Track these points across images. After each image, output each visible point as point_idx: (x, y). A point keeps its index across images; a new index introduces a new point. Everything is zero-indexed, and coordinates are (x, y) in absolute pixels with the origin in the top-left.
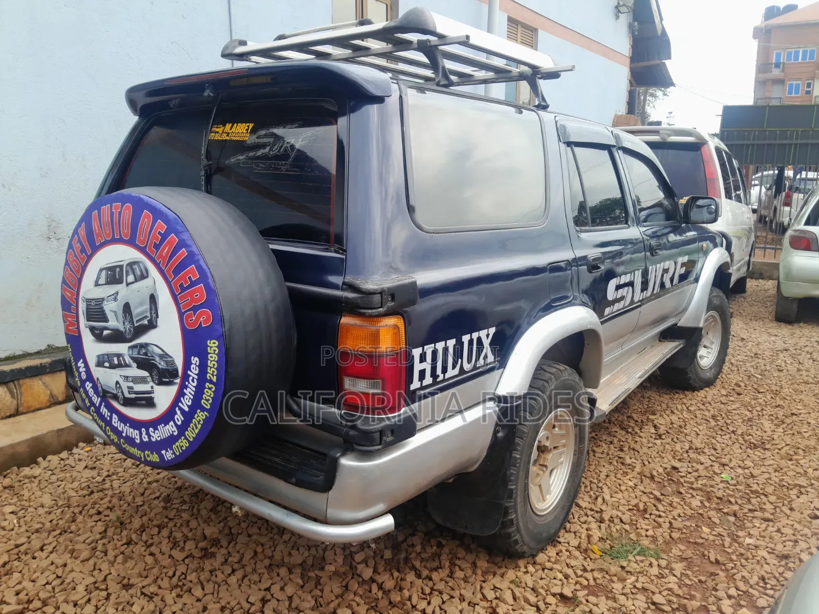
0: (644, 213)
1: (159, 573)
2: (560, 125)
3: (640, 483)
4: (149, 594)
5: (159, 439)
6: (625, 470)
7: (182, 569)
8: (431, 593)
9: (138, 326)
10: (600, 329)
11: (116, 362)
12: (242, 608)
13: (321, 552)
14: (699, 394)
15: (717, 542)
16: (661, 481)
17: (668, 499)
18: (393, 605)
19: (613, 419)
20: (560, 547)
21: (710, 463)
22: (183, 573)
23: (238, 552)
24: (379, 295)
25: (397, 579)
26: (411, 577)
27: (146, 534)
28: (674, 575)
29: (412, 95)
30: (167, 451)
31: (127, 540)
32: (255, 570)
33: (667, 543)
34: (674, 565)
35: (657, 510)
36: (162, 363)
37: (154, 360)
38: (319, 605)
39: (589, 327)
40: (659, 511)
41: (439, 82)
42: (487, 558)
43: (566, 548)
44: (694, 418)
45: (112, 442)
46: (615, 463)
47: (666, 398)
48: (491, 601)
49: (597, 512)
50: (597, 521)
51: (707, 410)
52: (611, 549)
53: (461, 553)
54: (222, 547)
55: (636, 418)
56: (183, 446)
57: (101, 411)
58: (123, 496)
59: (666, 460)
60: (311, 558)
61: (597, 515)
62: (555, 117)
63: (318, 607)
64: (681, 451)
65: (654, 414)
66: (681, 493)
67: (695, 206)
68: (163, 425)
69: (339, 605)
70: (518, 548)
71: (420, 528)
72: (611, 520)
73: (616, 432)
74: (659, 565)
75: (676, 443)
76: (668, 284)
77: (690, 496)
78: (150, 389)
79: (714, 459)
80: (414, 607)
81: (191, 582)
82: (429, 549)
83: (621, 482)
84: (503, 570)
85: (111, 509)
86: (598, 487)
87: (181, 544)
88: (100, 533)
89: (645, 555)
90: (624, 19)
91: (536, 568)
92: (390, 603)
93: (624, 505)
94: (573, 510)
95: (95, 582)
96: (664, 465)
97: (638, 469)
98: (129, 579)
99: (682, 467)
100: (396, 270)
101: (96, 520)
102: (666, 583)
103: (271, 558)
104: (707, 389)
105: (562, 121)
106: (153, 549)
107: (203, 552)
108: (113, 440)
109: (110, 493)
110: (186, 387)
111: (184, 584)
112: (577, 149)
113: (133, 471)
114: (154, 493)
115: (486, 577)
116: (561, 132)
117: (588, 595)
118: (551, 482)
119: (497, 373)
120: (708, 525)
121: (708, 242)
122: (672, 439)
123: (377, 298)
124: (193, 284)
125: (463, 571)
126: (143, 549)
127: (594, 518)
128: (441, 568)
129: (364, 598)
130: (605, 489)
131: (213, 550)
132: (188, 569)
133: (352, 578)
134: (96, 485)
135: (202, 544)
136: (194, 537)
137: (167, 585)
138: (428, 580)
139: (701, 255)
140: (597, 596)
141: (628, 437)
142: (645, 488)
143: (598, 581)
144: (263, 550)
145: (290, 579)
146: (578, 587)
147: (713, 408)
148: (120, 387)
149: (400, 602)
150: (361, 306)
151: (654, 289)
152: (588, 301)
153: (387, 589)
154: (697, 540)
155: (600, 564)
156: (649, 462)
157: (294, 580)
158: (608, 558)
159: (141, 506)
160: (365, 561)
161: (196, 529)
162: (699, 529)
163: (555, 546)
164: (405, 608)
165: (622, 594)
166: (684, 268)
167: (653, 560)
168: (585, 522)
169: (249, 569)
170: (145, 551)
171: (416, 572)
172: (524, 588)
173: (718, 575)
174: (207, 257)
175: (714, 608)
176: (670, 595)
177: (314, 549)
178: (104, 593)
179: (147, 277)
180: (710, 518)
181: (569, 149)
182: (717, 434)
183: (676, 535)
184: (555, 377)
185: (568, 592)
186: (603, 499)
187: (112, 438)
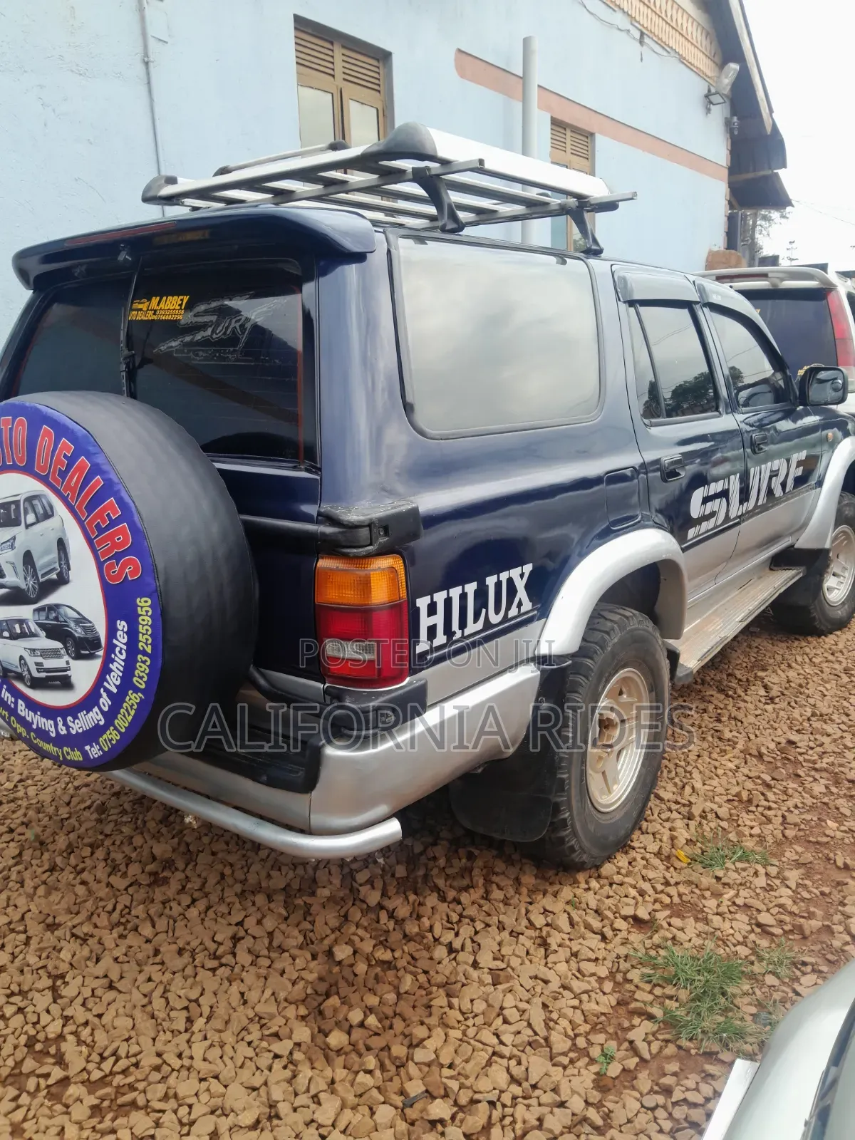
0: (743, 395)
1: (94, 908)
2: (619, 277)
3: (743, 764)
4: (82, 936)
5: (80, 731)
6: (723, 748)
7: (124, 900)
8: (460, 921)
9: (42, 583)
10: (682, 560)
11: (18, 631)
12: (206, 949)
13: (310, 871)
14: (827, 640)
15: (847, 841)
16: (772, 760)
17: (781, 785)
18: (407, 938)
19: (708, 678)
20: (633, 854)
21: (839, 733)
22: (126, 907)
23: (199, 876)
24: (368, 528)
25: (413, 904)
26: (432, 900)
27: (75, 857)
28: (788, 887)
29: (405, 249)
30: (92, 746)
31: (50, 865)
32: (222, 899)
33: (778, 844)
34: (787, 874)
35: (767, 800)
36: (79, 630)
37: (68, 626)
38: (309, 942)
39: (664, 557)
40: (768, 801)
41: (444, 226)
42: (535, 872)
43: (641, 856)
44: (819, 672)
45: (20, 737)
46: (710, 739)
47: (781, 648)
48: (541, 929)
49: (684, 805)
50: (684, 818)
51: (838, 661)
52: (702, 854)
53: (500, 866)
54: (177, 869)
55: (739, 676)
56: (112, 739)
57: (3, 696)
58: (43, 806)
59: (779, 732)
60: (298, 880)
61: (683, 810)
62: (612, 265)
63: (308, 944)
64: (801, 719)
65: (764, 669)
66: (800, 776)
67: (815, 381)
68: (85, 712)
69: (336, 940)
70: (576, 857)
71: (444, 834)
72: (703, 815)
73: (712, 696)
74: (767, 874)
75: (794, 708)
76: (778, 492)
77: (811, 779)
78: (64, 665)
79: (846, 728)
80: (436, 940)
81: (137, 917)
82: (455, 862)
83: (717, 764)
84: (556, 887)
85: (26, 825)
86: (685, 771)
87: (123, 867)
88: (13, 858)
89: (748, 861)
90: (719, 112)
91: (601, 882)
92: (405, 936)
93: (721, 794)
94: (650, 804)
95: (10, 923)
96: (777, 739)
97: (740, 746)
98: (54, 917)
99: (801, 741)
100: (391, 493)
101: (8, 840)
102: (776, 897)
103: (244, 882)
104: (838, 633)
105: (621, 270)
106: (85, 876)
107: (152, 879)
108: (21, 733)
109: (24, 803)
110: (113, 661)
111: (128, 921)
112: (642, 310)
113: (54, 773)
114: (83, 801)
115: (534, 897)
116: (620, 287)
117: (671, 917)
118: (619, 768)
119: (537, 625)
120: (835, 818)
121: (836, 429)
122: (789, 703)
123: (364, 532)
124: (113, 523)
125: (502, 889)
126: (72, 876)
127: (680, 813)
128: (472, 887)
129: (369, 930)
130: (696, 774)
131: (165, 874)
132: (132, 901)
133: (353, 904)
134: (5, 793)
135: (150, 868)
136: (139, 858)
137: (106, 923)
138: (455, 903)
139: (825, 447)
140: (683, 918)
141: (728, 702)
142: (750, 770)
143: (684, 898)
144: (233, 873)
145: (269, 909)
146: (657, 906)
147: (846, 659)
148: (26, 663)
149: (417, 934)
150: (344, 544)
151: (758, 499)
152: (664, 520)
153: (400, 918)
154: (819, 839)
155: (687, 874)
156: (756, 736)
157: (275, 911)
158: (699, 867)
159: (67, 819)
160: (370, 882)
161: (142, 847)
162: (823, 824)
163: (626, 853)
164: (425, 941)
165: (717, 914)
166: (801, 468)
167: (759, 867)
168: (667, 820)
169: (214, 898)
170: (75, 879)
171: (439, 894)
172: (585, 910)
173: (847, 884)
174: (130, 486)
175: (841, 929)
176: (782, 914)
177: (301, 867)
178: (23, 937)
179: (52, 515)
180: (837, 809)
181: (632, 310)
182: (850, 694)
183: (790, 833)
184: (619, 626)
185: (643, 913)
186: (693, 788)
187: (19, 731)
